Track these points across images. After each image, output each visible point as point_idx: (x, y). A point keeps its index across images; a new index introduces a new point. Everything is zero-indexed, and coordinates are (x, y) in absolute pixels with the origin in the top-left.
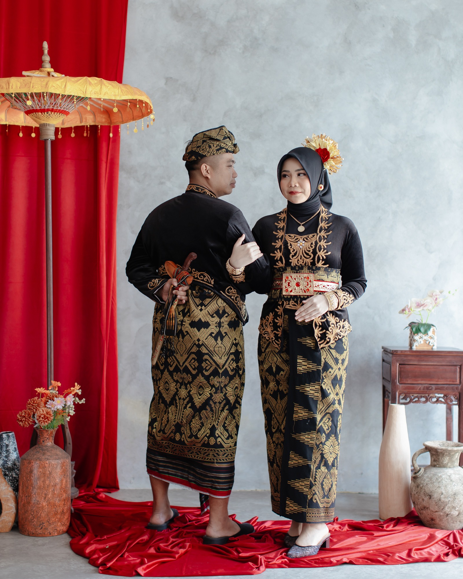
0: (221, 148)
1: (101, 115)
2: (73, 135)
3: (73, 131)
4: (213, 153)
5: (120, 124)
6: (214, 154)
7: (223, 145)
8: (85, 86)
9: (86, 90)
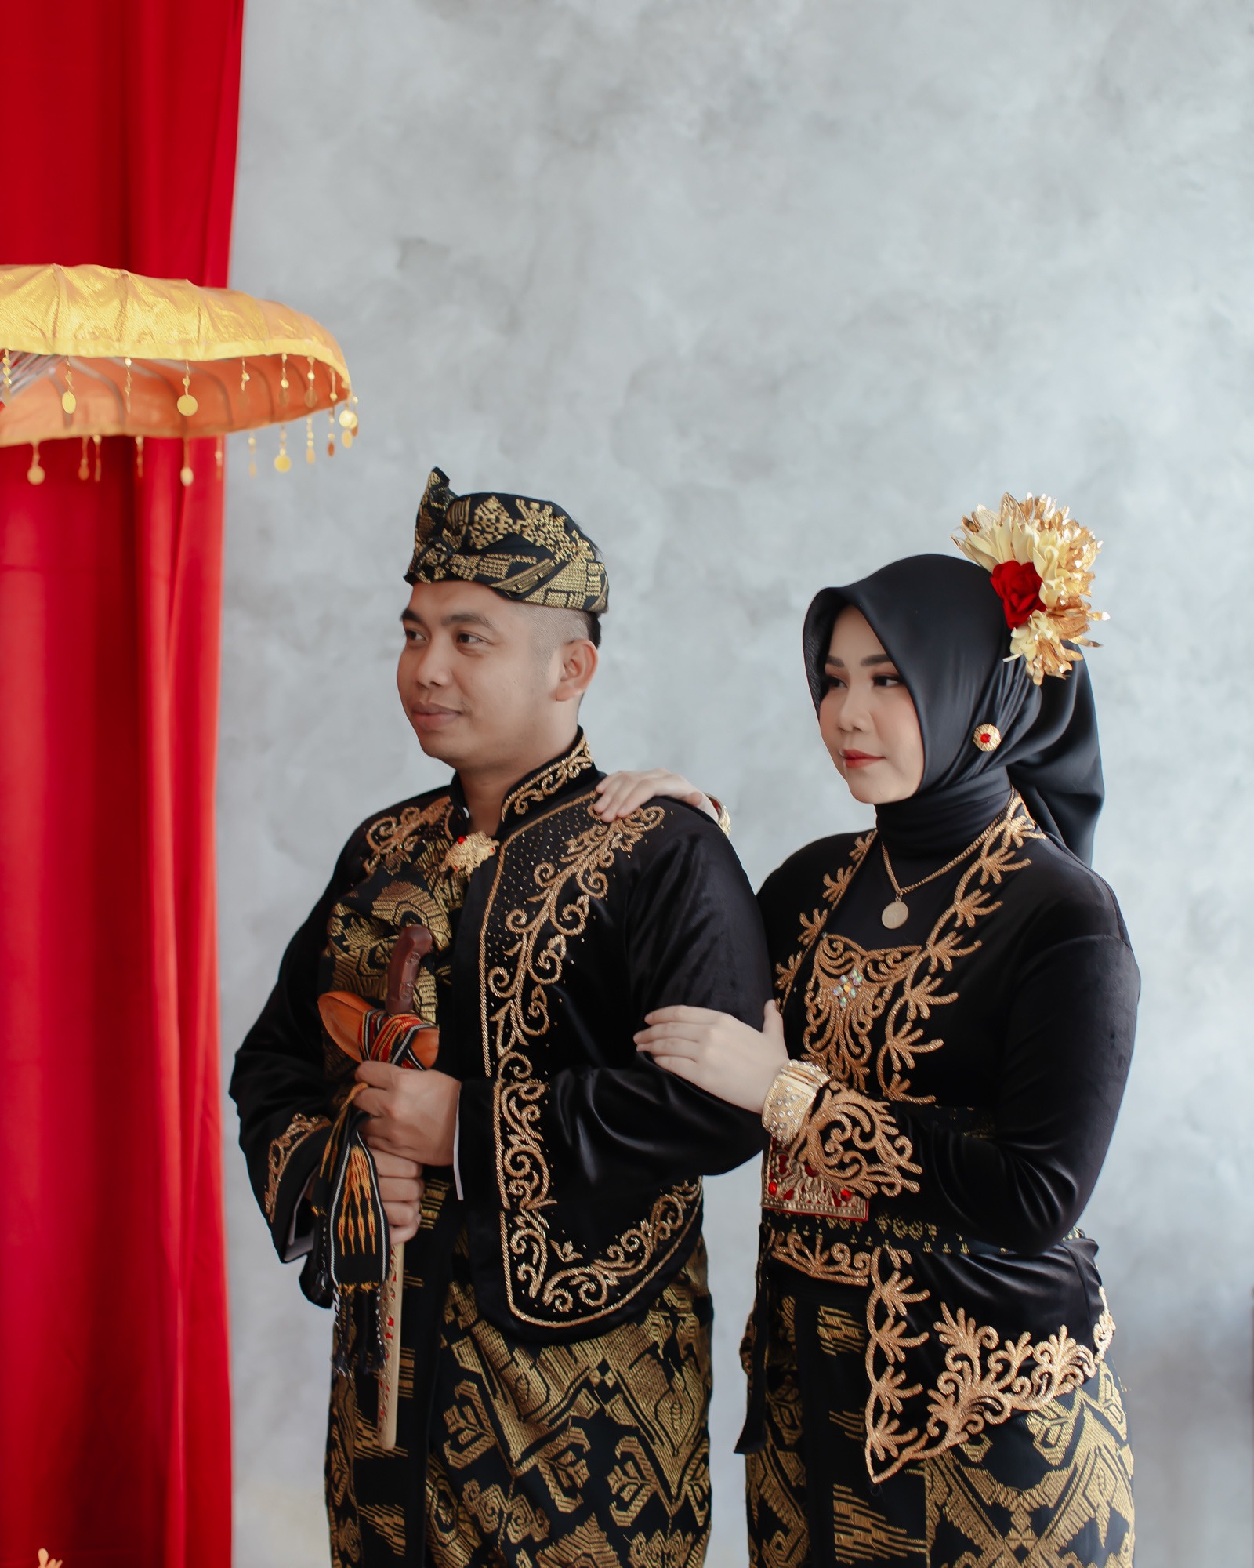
1: (147, 398)
2: (36, 475)
3: (36, 457)
5: (218, 434)
8: (49, 307)
9: (55, 322)
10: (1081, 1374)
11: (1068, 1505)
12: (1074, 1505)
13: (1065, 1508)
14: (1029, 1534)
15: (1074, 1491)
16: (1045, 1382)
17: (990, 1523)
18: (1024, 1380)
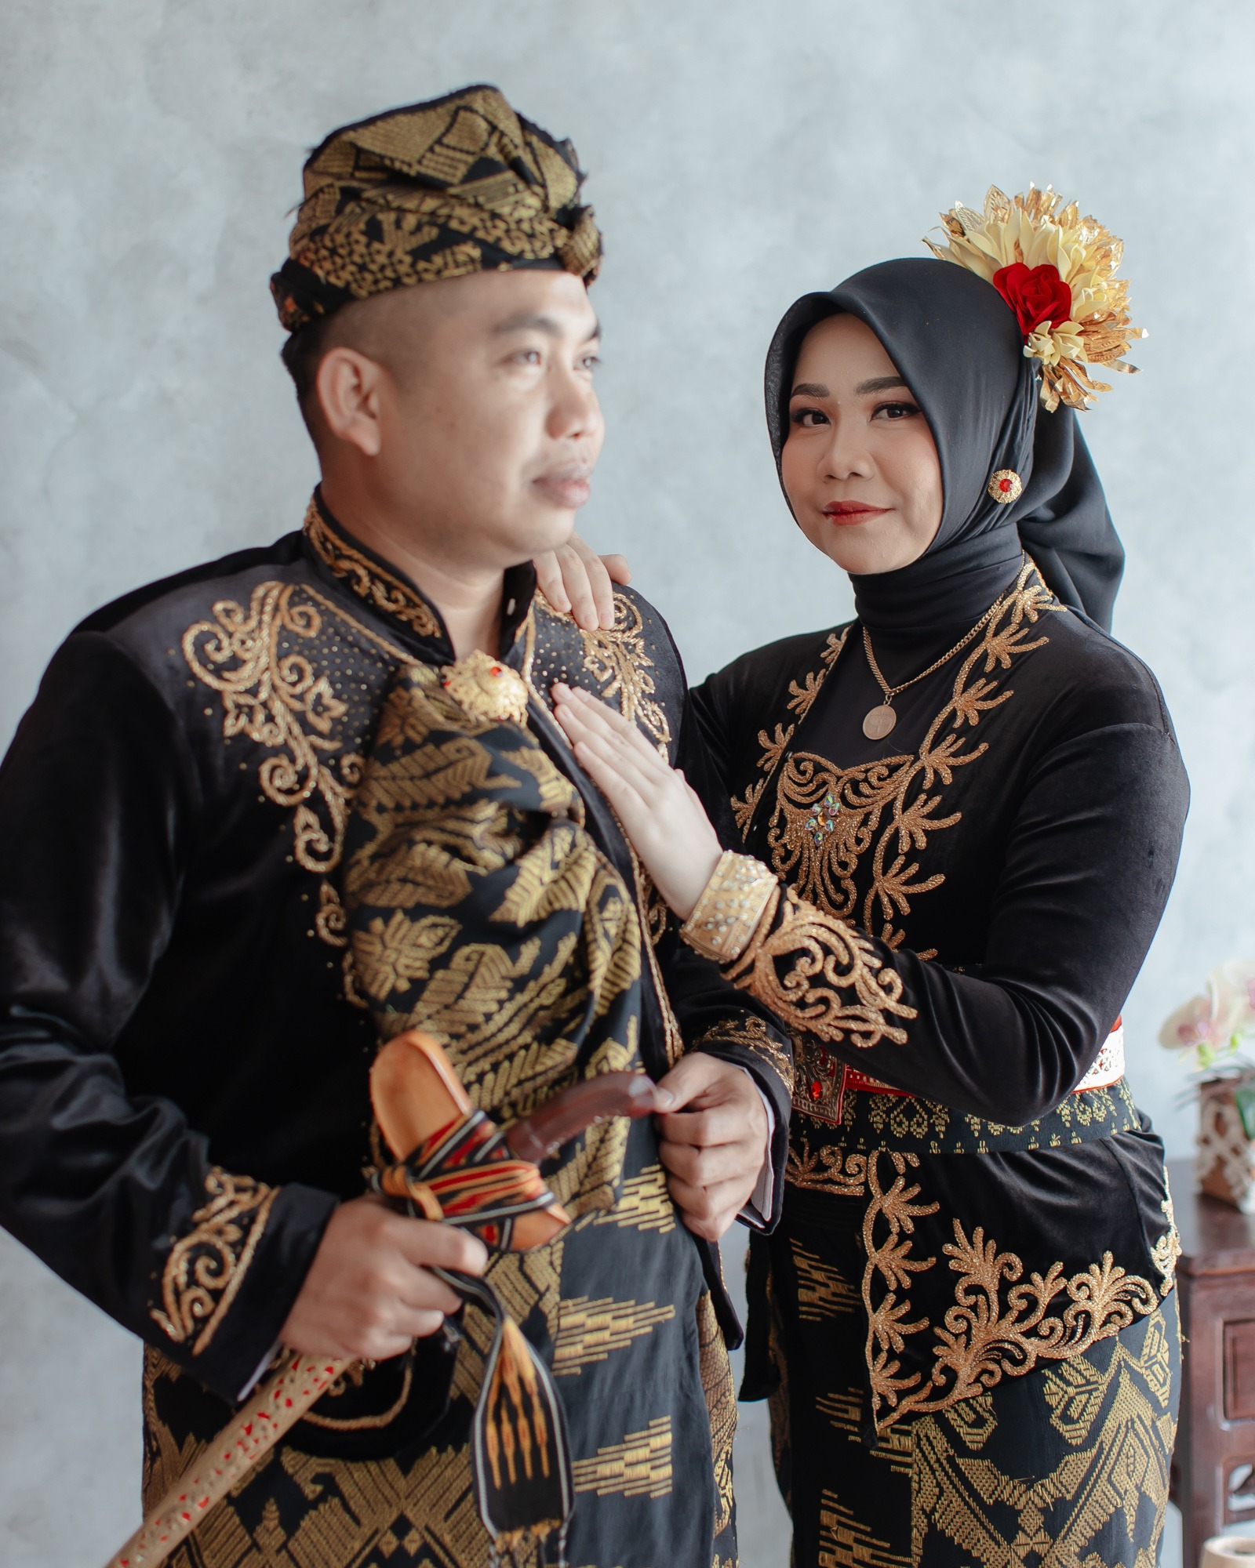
0: (449, 239)
4: (389, 273)
6: (397, 283)
7: (464, 218)
10: (1130, 1313)
11: (1089, 1495)
12: (1097, 1494)
13: (1087, 1499)
14: (1042, 1536)
15: (1098, 1477)
16: (1081, 1323)
17: (992, 1528)
18: (1054, 1321)
